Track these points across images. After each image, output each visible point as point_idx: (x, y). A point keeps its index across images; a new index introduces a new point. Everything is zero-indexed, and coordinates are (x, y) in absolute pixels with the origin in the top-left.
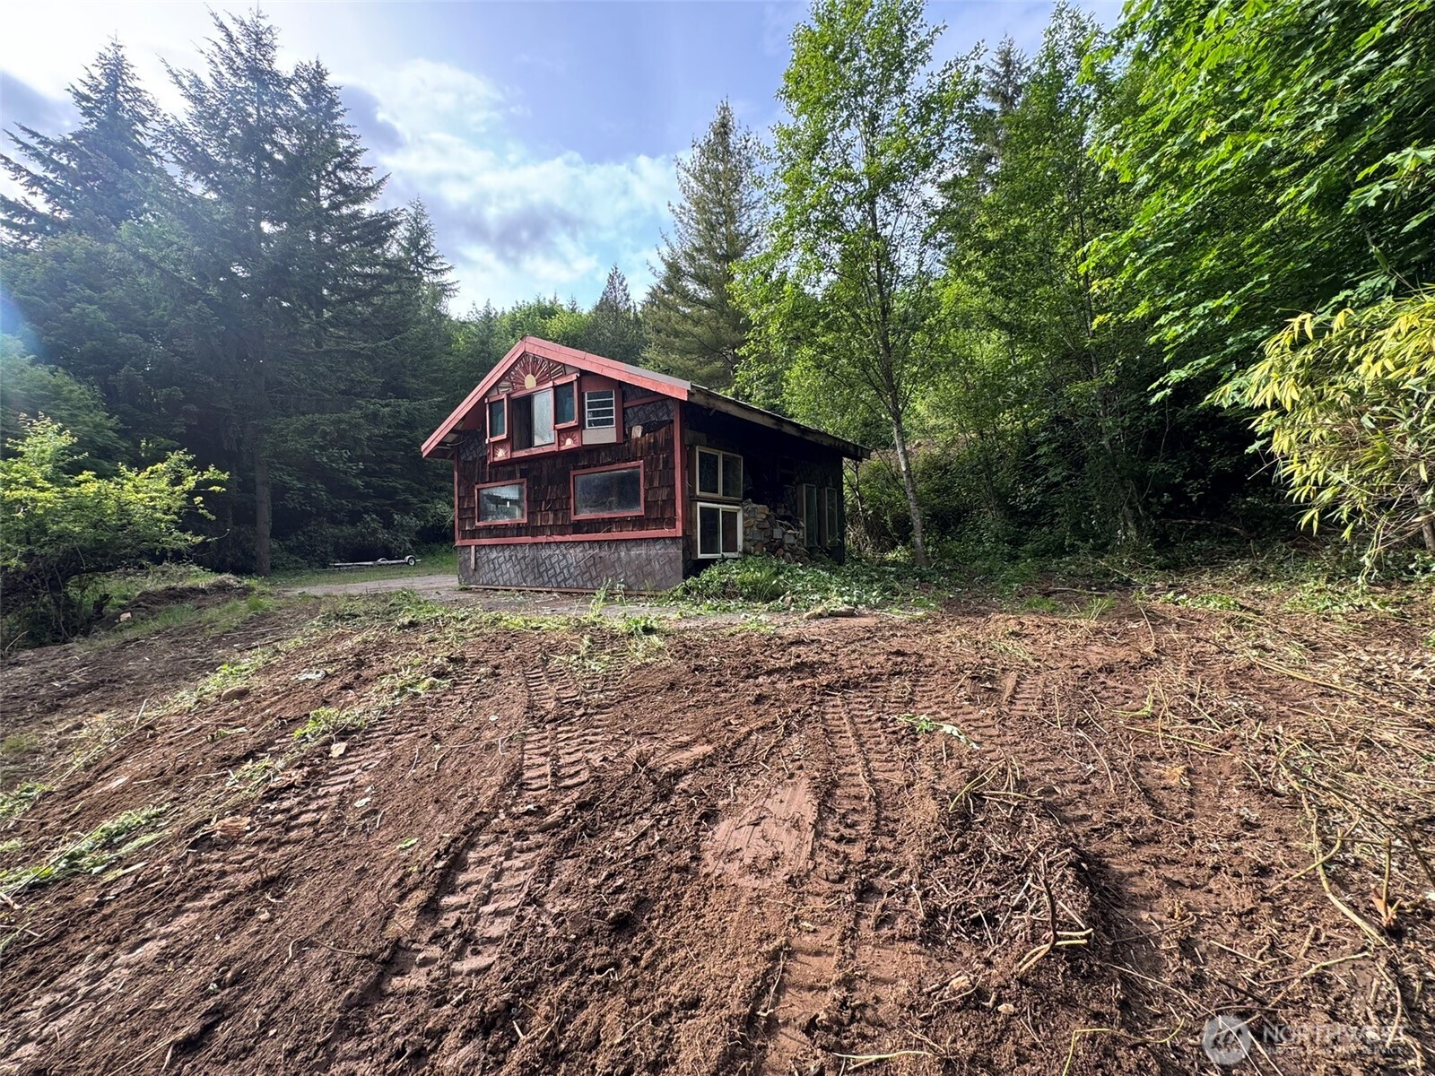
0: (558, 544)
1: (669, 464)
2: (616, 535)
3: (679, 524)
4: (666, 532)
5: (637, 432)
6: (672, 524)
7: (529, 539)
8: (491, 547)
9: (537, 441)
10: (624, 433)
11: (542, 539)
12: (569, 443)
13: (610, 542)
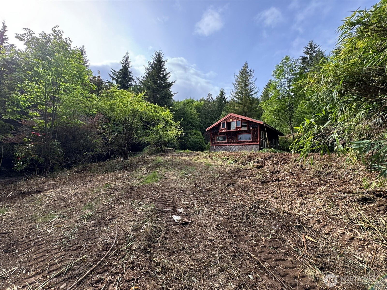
0: (233, 145)
1: (257, 134)
2: (246, 144)
3: (259, 142)
4: (256, 143)
5: (251, 128)
6: (257, 142)
7: (228, 145)
8: (218, 146)
9: (232, 129)
10: (249, 129)
11: (231, 144)
12: (238, 129)
13: (244, 145)
